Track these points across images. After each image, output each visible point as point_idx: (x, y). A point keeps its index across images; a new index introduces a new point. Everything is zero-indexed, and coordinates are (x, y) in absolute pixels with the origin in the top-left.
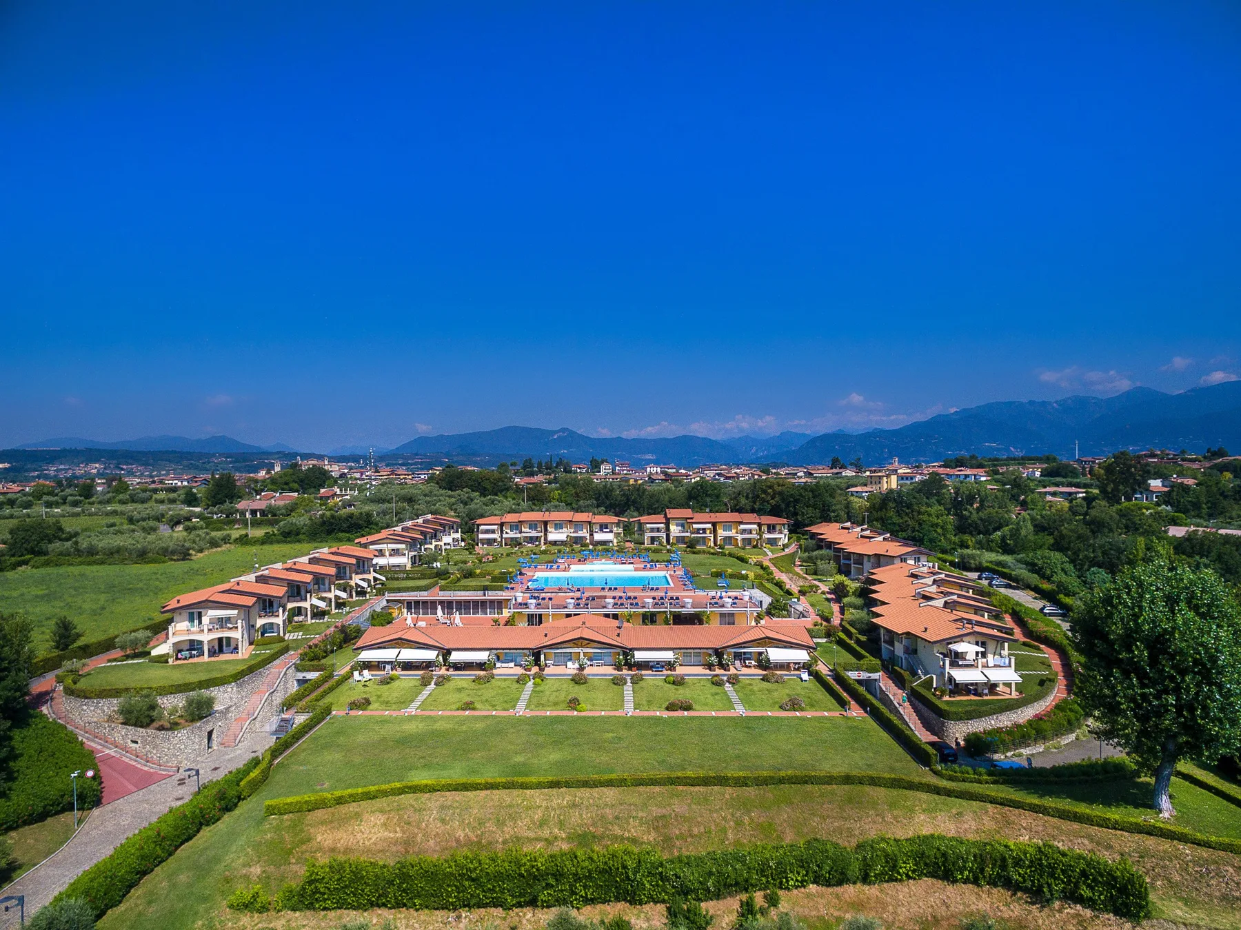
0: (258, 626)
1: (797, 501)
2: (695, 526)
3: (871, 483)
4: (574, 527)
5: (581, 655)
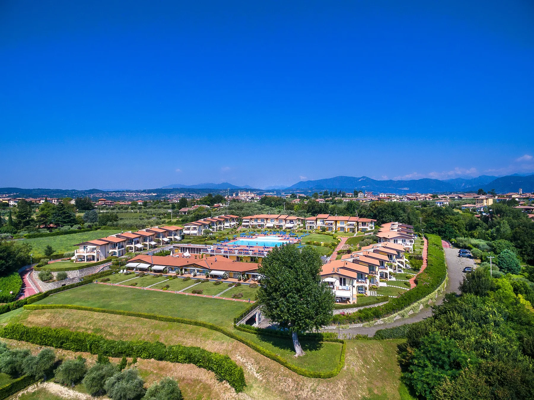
0: (110, 252)
1: (383, 211)
2: (328, 222)
3: (478, 202)
4: (280, 221)
5: (195, 270)
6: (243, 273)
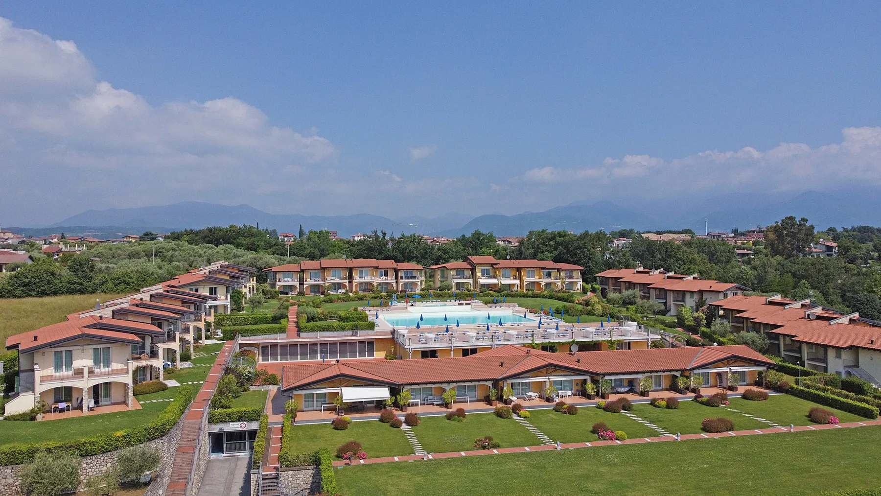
5: (548, 384)
6: (687, 374)
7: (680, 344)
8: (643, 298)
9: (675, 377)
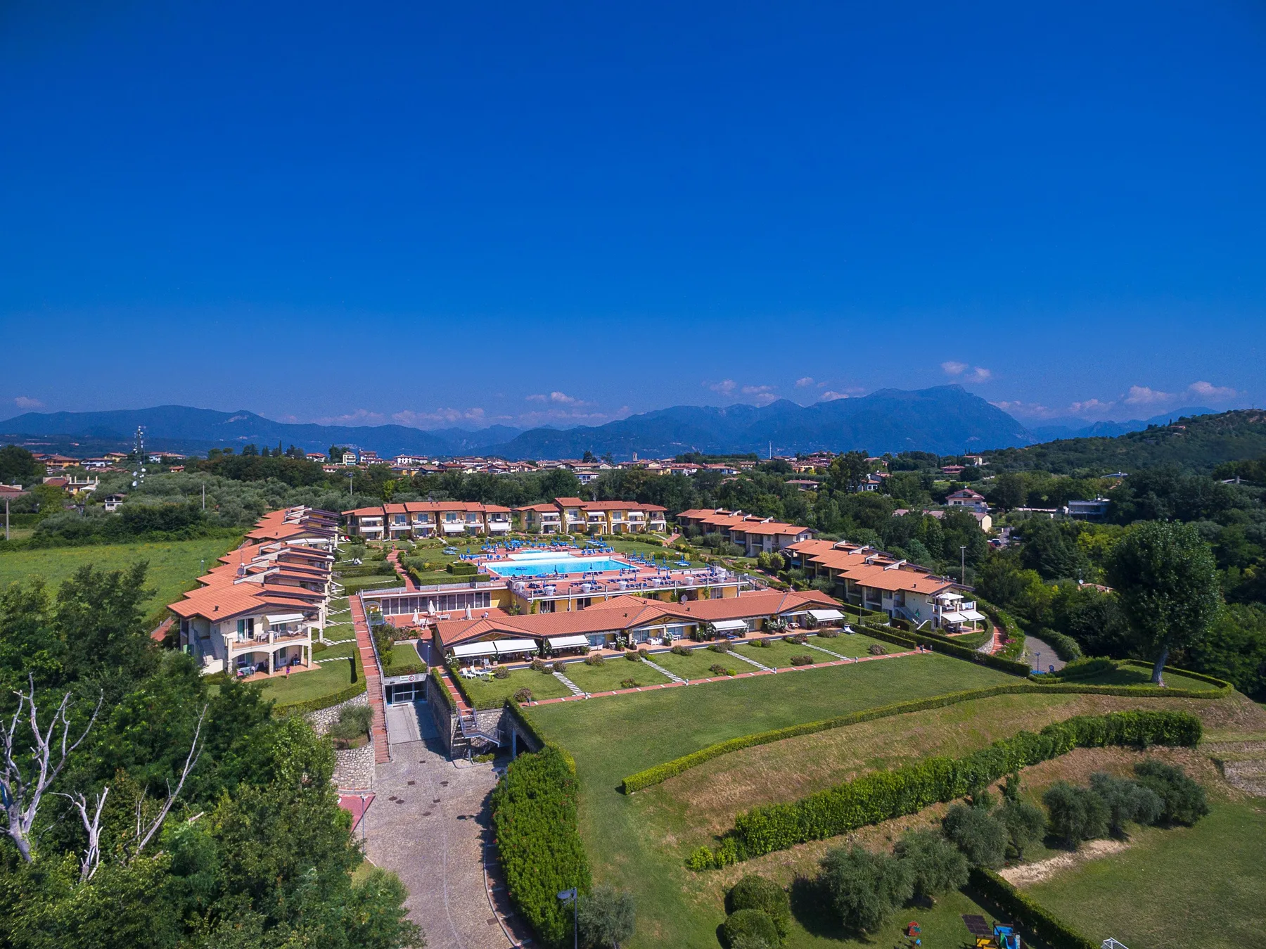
2: (590, 514)
4: (468, 517)
5: (665, 630)
6: (775, 617)
7: (763, 586)
8: (725, 540)
9: (765, 620)
